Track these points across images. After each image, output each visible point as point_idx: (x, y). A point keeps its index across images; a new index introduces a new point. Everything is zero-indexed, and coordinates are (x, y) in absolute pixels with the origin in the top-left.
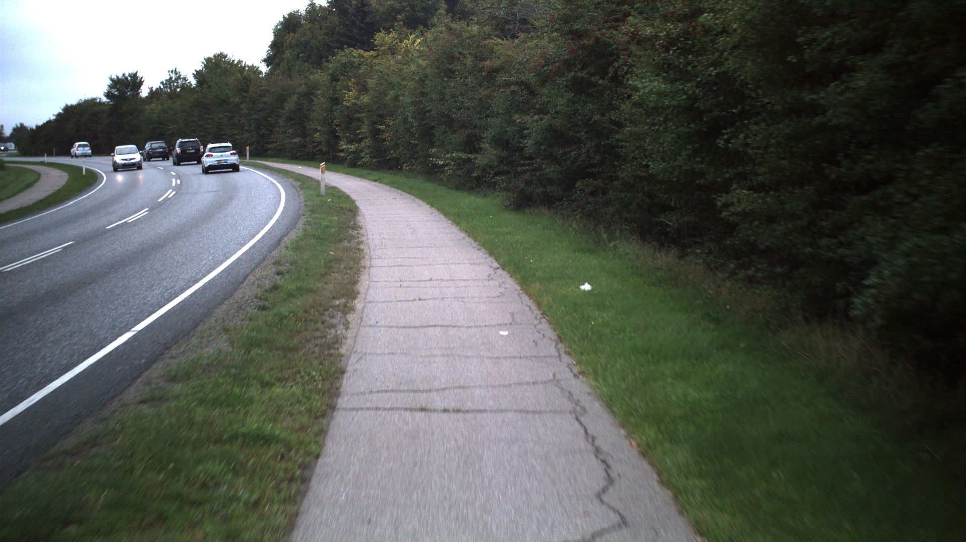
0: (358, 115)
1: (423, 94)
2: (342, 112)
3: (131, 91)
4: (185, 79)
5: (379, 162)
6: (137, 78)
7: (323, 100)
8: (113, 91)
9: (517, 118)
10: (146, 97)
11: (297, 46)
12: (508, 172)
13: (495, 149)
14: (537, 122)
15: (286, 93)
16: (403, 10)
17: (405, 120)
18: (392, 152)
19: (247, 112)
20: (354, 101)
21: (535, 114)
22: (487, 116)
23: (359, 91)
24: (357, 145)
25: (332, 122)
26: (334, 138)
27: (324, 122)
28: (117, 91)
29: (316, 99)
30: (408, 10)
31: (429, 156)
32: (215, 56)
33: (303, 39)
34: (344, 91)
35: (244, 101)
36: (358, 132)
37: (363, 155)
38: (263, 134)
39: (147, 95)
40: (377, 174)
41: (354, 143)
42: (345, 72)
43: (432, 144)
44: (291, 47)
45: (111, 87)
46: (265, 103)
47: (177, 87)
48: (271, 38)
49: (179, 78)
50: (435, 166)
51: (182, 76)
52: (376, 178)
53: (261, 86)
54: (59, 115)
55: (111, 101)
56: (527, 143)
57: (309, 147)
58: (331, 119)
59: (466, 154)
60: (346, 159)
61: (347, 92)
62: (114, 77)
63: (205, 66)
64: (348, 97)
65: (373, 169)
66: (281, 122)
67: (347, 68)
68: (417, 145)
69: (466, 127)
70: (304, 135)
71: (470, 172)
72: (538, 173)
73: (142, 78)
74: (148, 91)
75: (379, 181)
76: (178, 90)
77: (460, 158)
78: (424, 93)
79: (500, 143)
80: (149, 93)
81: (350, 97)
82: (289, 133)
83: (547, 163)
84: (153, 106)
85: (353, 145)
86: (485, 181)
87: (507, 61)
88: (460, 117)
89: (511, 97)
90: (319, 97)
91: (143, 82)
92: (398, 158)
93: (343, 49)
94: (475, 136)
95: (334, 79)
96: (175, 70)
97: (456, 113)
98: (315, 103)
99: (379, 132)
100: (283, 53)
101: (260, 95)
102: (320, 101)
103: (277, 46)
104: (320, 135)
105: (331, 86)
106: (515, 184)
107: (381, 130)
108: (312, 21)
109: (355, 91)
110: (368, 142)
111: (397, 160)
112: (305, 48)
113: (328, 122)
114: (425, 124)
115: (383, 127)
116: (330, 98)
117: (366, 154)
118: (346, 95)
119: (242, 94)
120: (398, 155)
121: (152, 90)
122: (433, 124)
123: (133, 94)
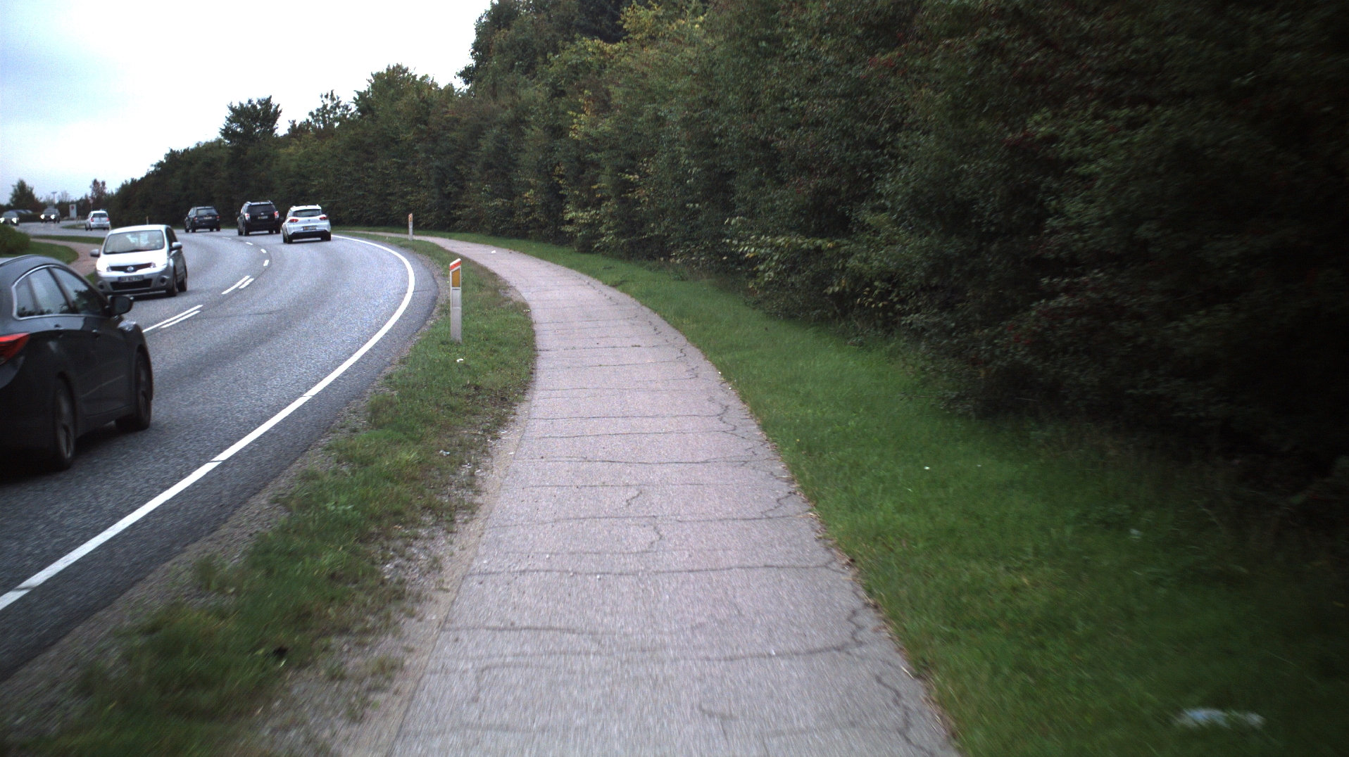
0: (593, 155)
2: (568, 150)
3: (261, 126)
4: (346, 107)
5: (631, 244)
6: (271, 105)
7: (539, 131)
8: (235, 126)
10: (285, 136)
11: (512, 48)
15: (486, 123)
17: (674, 162)
18: (652, 225)
19: (423, 155)
20: (587, 130)
23: (596, 112)
24: (593, 212)
25: (553, 170)
26: (556, 200)
27: (539, 171)
28: (241, 126)
29: (528, 131)
31: (724, 235)
32: (388, 70)
33: (520, 37)
34: (571, 113)
35: (422, 139)
36: (595, 187)
37: (602, 230)
38: (450, 193)
39: (287, 132)
41: (589, 209)
42: (576, 80)
43: (729, 209)
44: (501, 51)
45: (231, 120)
46: (454, 141)
47: (336, 120)
48: (472, 37)
49: (337, 106)
50: (738, 259)
51: (342, 104)
53: (447, 112)
54: (160, 164)
55: (231, 142)
57: (519, 215)
58: (551, 165)
59: (811, 240)
60: (574, 237)
61: (575, 114)
62: (236, 105)
63: (373, 86)
64: (577, 123)
65: (620, 258)
66: (475, 171)
68: (698, 212)
69: (812, 172)
70: (511, 196)
73: (278, 106)
74: (289, 126)
75: (620, 287)
76: (337, 124)
79: (939, 213)
80: (289, 130)
81: (582, 125)
82: (486, 190)
84: (291, 149)
85: (587, 211)
88: (797, 146)
90: (532, 126)
91: (281, 112)
92: (664, 237)
93: (573, 42)
95: (558, 93)
96: (332, 95)
97: (785, 138)
98: (526, 138)
99: (628, 186)
101: (444, 128)
102: (534, 133)
103: (482, 48)
104: (534, 193)
105: (551, 106)
107: (632, 183)
108: (539, 8)
109: (589, 113)
110: (610, 206)
111: (662, 240)
112: (524, 51)
113: (546, 170)
114: (715, 166)
115: (634, 177)
116: (551, 127)
117: (609, 229)
118: (575, 121)
119: (418, 128)
120: (664, 232)
121: (294, 126)
122: (729, 167)
123: (264, 132)
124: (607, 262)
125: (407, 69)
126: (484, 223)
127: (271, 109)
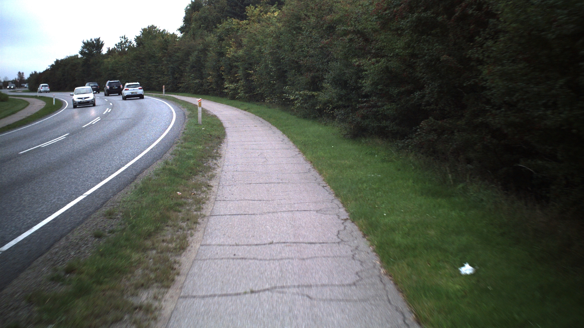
0: (236, 63)
1: (279, 47)
2: (226, 61)
3: (96, 50)
4: (130, 42)
5: (250, 96)
6: (100, 42)
7: (214, 54)
8: (85, 50)
10: (106, 54)
11: (200, 19)
12: (346, 107)
14: (374, 65)
15: (191, 50)
17: (266, 66)
18: (258, 89)
19: (166, 62)
20: (233, 54)
22: (328, 61)
23: (237, 47)
24: (235, 85)
25: (220, 69)
26: (220, 79)
27: (214, 69)
28: (87, 50)
29: (209, 54)
31: (284, 93)
32: (148, 27)
33: (203, 15)
35: (165, 56)
36: (236, 75)
37: (239, 91)
38: (176, 77)
39: (106, 52)
40: (247, 105)
41: (234, 83)
42: (229, 34)
43: (285, 83)
44: (196, 20)
45: (83, 47)
46: (178, 57)
47: (126, 47)
48: (184, 15)
49: (127, 41)
50: (288, 100)
52: (247, 108)
53: (175, 46)
54: (52, 66)
55: (84, 57)
56: (365, 83)
57: (205, 86)
58: (219, 67)
59: (310, 92)
60: (229, 94)
61: (228, 48)
62: (85, 41)
63: (142, 34)
65: (246, 101)
66: (187, 69)
67: (229, 32)
68: (275, 84)
69: (311, 71)
70: (202, 78)
71: (314, 105)
72: (374, 110)
73: (103, 42)
74: (107, 50)
75: (248, 110)
76: (126, 49)
77: (306, 95)
79: (340, 83)
81: (231, 52)
82: (192, 76)
83: (384, 101)
84: (109, 60)
86: (326, 112)
87: (345, 15)
88: (306, 63)
89: (349, 45)
90: (211, 52)
91: (104, 44)
92: (263, 93)
93: (226, 19)
94: (318, 77)
95: (221, 39)
96: (124, 37)
97: (303, 60)
98: (208, 56)
99: (249, 75)
100: (191, 24)
101: (174, 52)
102: (212, 55)
103: (187, 20)
104: (212, 77)
105: (218, 44)
107: (251, 74)
108: (210, 3)
109: (234, 47)
110: (242, 82)
112: (205, 21)
113: (217, 69)
114: (280, 68)
115: (252, 72)
116: (218, 52)
117: (241, 91)
118: (228, 50)
119: (163, 51)
120: (262, 91)
121: (109, 50)
122: (285, 69)
123: (97, 52)
124: (242, 103)
125: (156, 27)
126: (191, 89)
127: (100, 43)
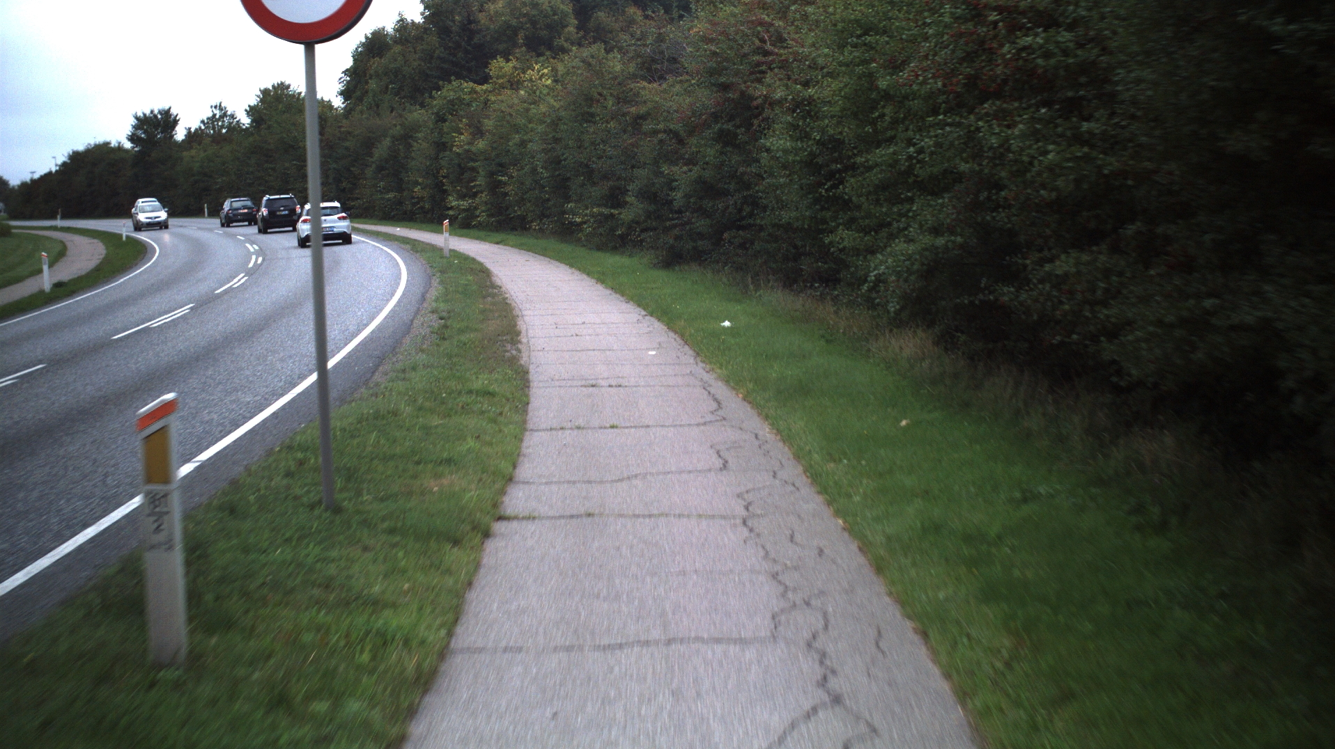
0: (472, 164)
2: (451, 160)
3: (162, 132)
4: (232, 116)
5: (499, 222)
6: (171, 115)
7: (425, 145)
8: (139, 132)
9: (665, 169)
10: (183, 140)
12: (655, 229)
13: (642, 203)
14: (686, 174)
15: (374, 135)
16: (522, 28)
17: (534, 170)
18: (516, 208)
20: (466, 147)
21: (686, 164)
22: (633, 167)
23: (473, 134)
24: (470, 201)
25: (438, 173)
26: (440, 192)
27: (427, 173)
28: (144, 133)
29: (415, 144)
30: (528, 28)
31: (564, 213)
32: (273, 86)
33: (392, 66)
34: (454, 134)
36: (472, 184)
37: (478, 213)
38: (345, 188)
39: (184, 138)
40: (499, 236)
41: (467, 199)
42: (454, 110)
43: (568, 199)
45: (136, 127)
46: (347, 149)
47: (222, 127)
49: (225, 115)
50: (572, 223)
51: (229, 113)
52: (499, 240)
53: (340, 127)
55: (137, 147)
56: (676, 195)
57: (407, 205)
58: (436, 169)
59: (608, 210)
60: (457, 218)
61: (457, 135)
62: (140, 114)
63: (262, 101)
64: (458, 141)
65: (491, 230)
66: (369, 172)
67: (454, 106)
68: (548, 200)
69: (609, 179)
70: (400, 189)
71: (613, 230)
72: (688, 227)
73: (177, 116)
74: (185, 132)
76: (224, 131)
77: (601, 214)
78: (557, 139)
79: (648, 196)
80: (186, 135)
81: (461, 142)
82: (380, 187)
83: (698, 217)
84: (193, 152)
86: (631, 240)
87: (654, 107)
88: (602, 167)
89: (659, 147)
90: (419, 141)
91: (179, 120)
92: (525, 216)
93: (450, 82)
94: (619, 188)
95: (441, 119)
96: (220, 105)
97: (596, 163)
98: (414, 149)
99: (500, 184)
100: (367, 83)
102: (422, 146)
104: (422, 188)
105: (436, 128)
106: (664, 240)
107: (502, 182)
109: (467, 135)
110: (484, 197)
111: (523, 218)
112: (396, 76)
113: (432, 172)
114: (559, 174)
115: (504, 179)
116: (435, 142)
117: (483, 212)
118: (457, 139)
120: (524, 212)
121: (189, 132)
122: (568, 175)
123: (165, 137)
125: (290, 86)
127: (170, 117)
